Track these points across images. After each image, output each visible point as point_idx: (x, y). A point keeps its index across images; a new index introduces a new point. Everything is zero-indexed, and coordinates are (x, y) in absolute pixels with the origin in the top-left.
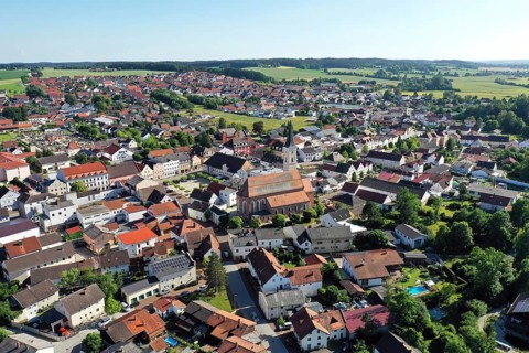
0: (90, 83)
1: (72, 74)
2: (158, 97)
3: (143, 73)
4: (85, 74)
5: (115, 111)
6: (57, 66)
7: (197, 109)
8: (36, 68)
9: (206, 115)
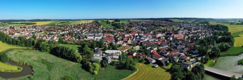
0: (140, 22)
1: (136, 21)
2: (153, 25)
3: (148, 21)
4: (138, 21)
5: (146, 27)
6: (132, 19)
7: (161, 27)
8: (129, 19)
9: (163, 28)
